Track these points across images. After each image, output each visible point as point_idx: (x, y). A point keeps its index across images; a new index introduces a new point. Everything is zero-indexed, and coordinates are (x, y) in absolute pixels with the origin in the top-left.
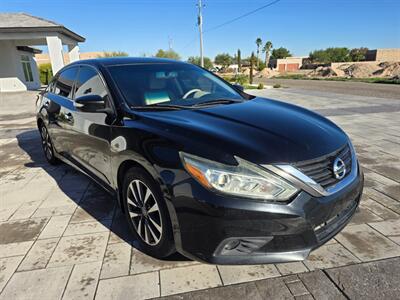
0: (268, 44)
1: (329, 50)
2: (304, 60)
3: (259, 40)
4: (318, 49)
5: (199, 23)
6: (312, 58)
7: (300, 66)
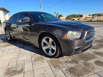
0: (57, 14)
1: (72, 15)
2: (66, 17)
3: (55, 13)
4: (69, 15)
5: (41, 8)
6: (68, 17)
7: (65, 19)
